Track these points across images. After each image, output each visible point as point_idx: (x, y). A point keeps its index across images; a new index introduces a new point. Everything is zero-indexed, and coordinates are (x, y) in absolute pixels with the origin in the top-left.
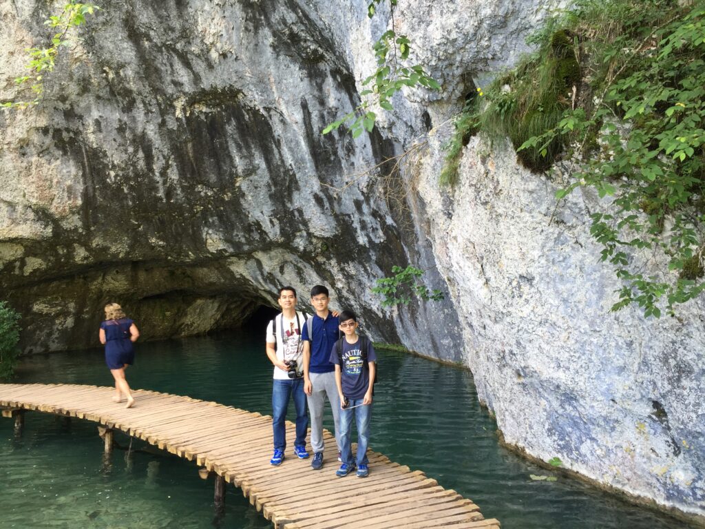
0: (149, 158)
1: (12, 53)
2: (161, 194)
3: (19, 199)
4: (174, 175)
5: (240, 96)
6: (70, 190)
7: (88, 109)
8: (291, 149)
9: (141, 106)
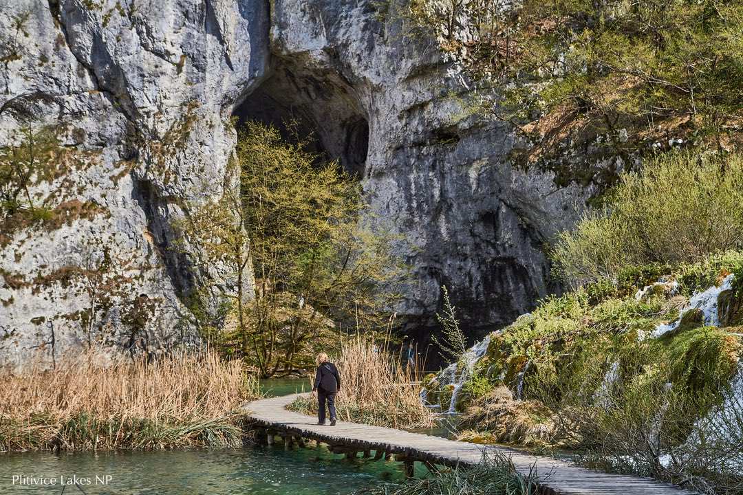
0: (471, 281)
1: (417, 238)
2: (474, 296)
3: (412, 297)
4: (481, 288)
5: (516, 260)
6: (434, 294)
7: (446, 260)
8: (536, 282)
9: (470, 260)
